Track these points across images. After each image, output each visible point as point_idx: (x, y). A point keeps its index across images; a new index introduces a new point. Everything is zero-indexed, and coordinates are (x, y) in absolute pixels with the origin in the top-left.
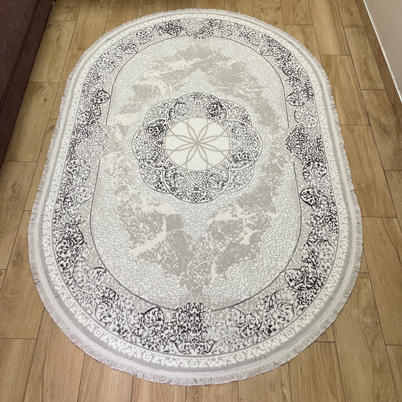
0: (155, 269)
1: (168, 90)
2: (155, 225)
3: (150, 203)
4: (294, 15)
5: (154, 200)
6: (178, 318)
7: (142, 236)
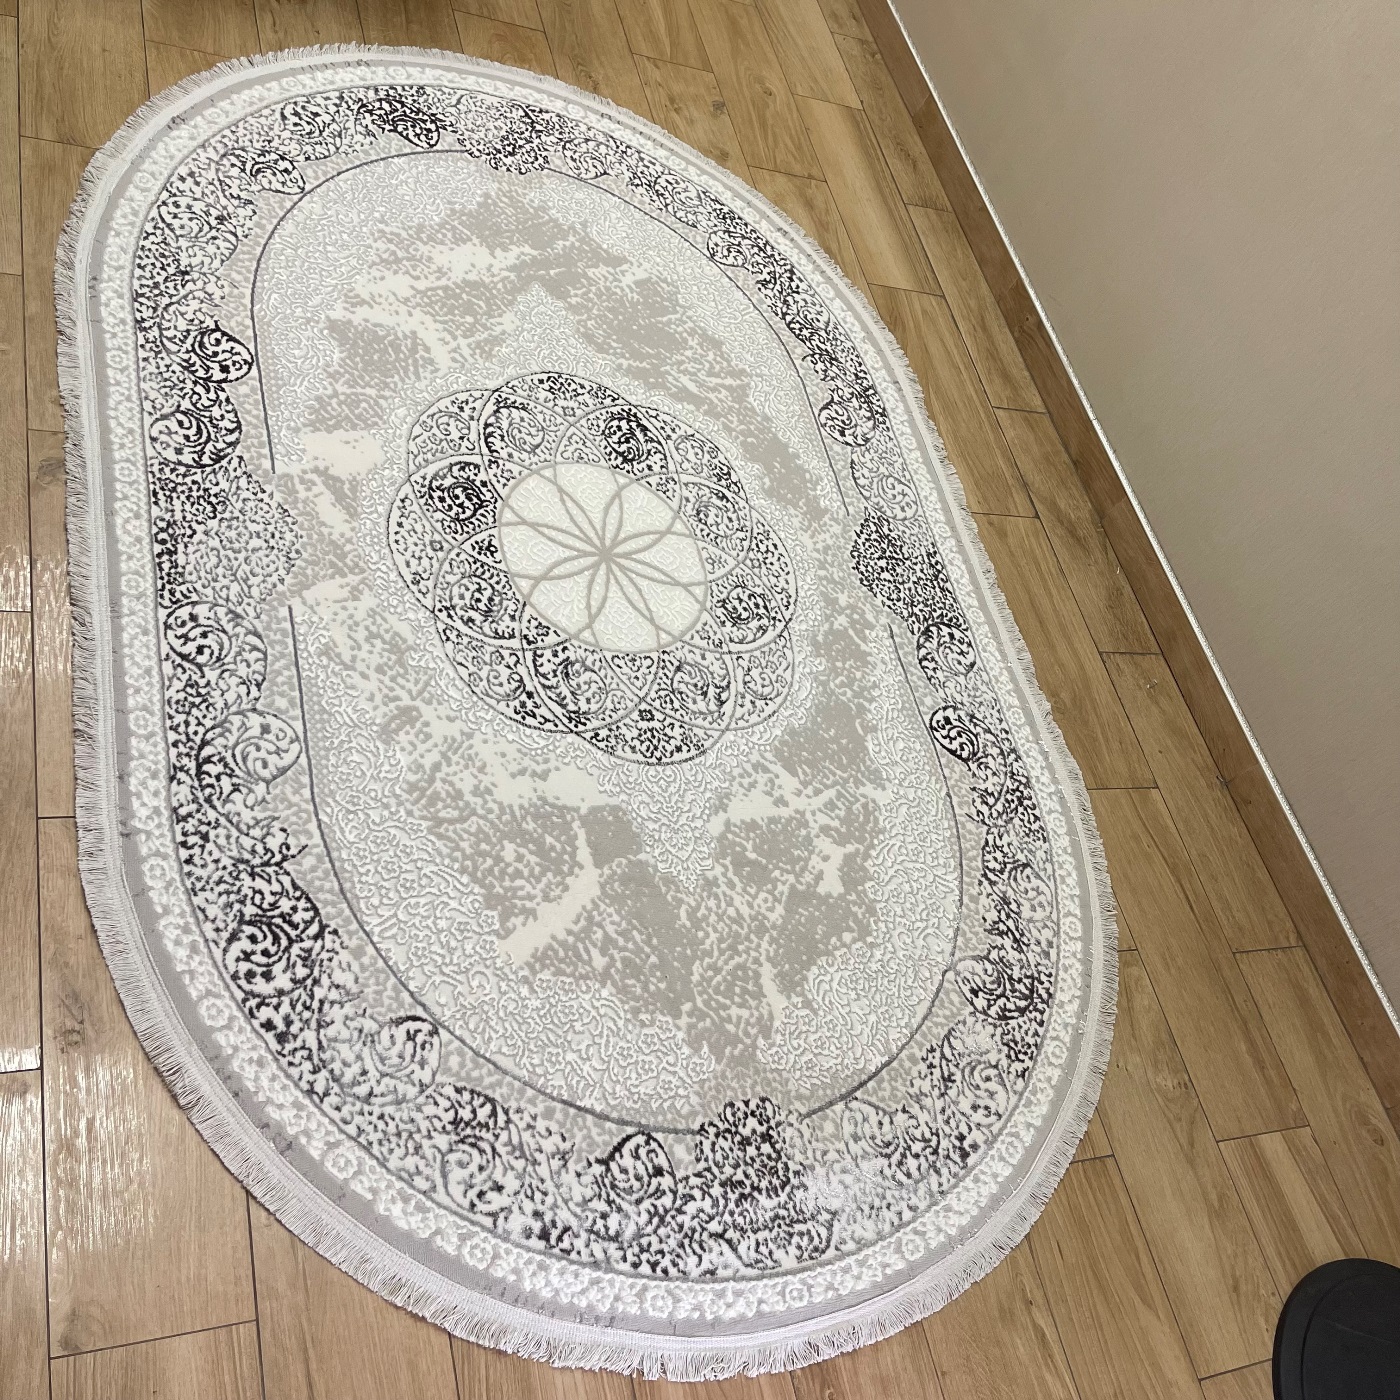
0: (597, 1004)
1: (454, 351)
2: (553, 848)
3: (514, 768)
4: (766, 138)
5: (526, 759)
6: (711, 1156)
7: (522, 888)
